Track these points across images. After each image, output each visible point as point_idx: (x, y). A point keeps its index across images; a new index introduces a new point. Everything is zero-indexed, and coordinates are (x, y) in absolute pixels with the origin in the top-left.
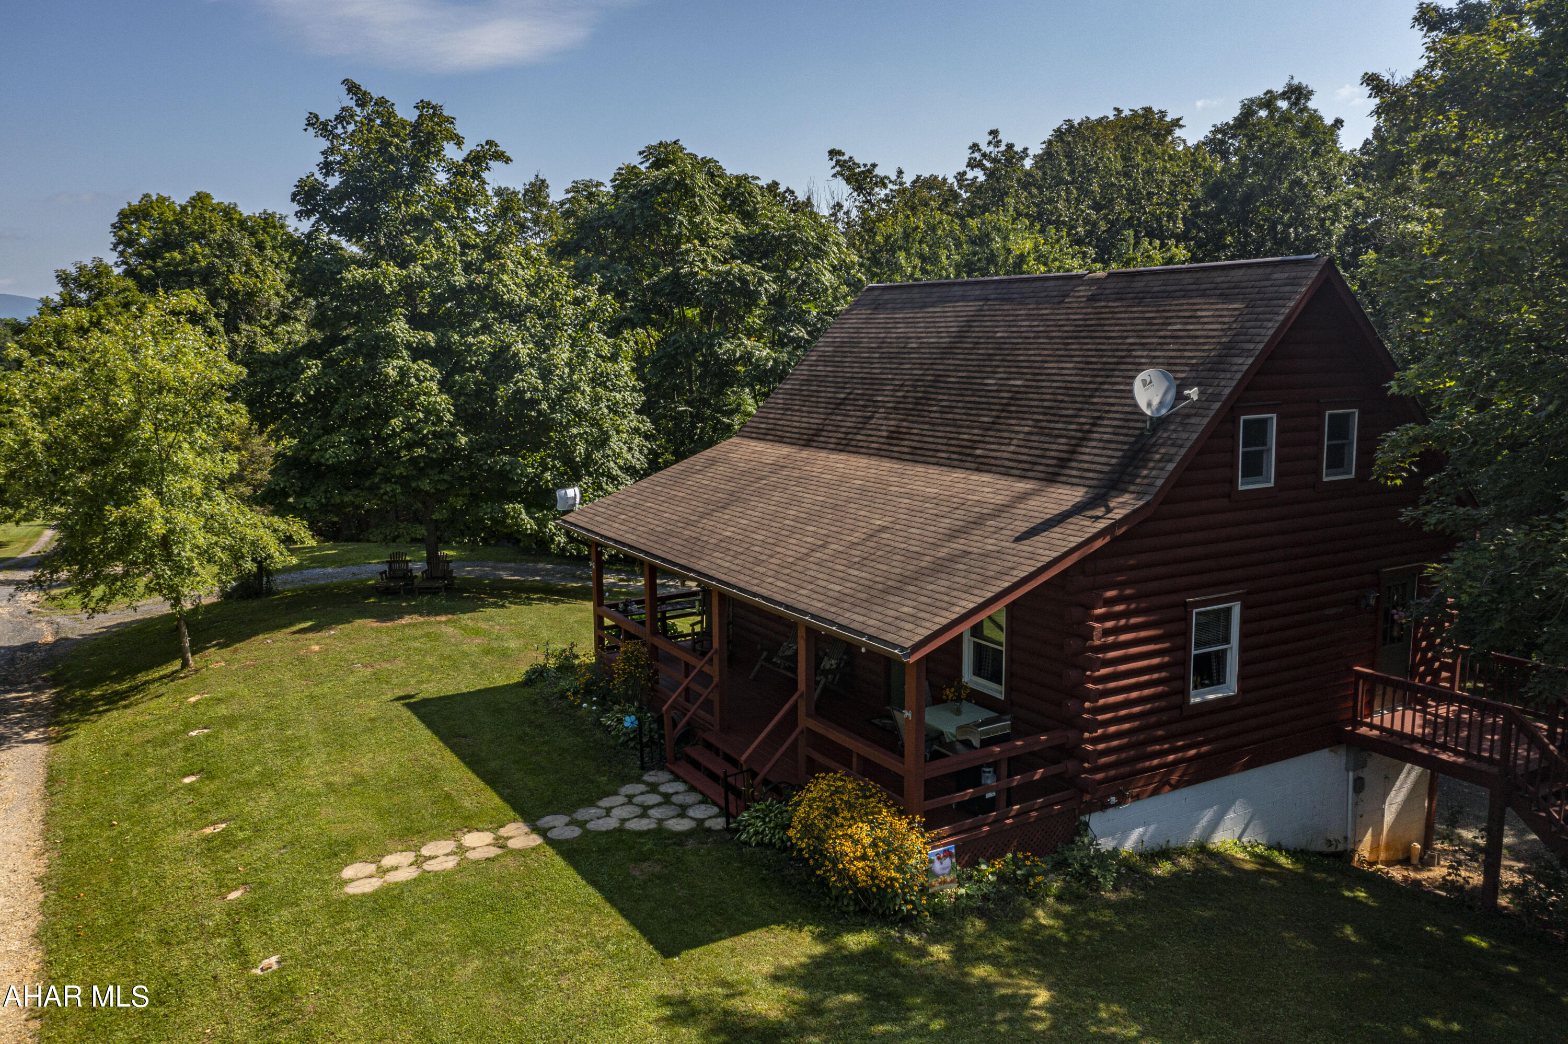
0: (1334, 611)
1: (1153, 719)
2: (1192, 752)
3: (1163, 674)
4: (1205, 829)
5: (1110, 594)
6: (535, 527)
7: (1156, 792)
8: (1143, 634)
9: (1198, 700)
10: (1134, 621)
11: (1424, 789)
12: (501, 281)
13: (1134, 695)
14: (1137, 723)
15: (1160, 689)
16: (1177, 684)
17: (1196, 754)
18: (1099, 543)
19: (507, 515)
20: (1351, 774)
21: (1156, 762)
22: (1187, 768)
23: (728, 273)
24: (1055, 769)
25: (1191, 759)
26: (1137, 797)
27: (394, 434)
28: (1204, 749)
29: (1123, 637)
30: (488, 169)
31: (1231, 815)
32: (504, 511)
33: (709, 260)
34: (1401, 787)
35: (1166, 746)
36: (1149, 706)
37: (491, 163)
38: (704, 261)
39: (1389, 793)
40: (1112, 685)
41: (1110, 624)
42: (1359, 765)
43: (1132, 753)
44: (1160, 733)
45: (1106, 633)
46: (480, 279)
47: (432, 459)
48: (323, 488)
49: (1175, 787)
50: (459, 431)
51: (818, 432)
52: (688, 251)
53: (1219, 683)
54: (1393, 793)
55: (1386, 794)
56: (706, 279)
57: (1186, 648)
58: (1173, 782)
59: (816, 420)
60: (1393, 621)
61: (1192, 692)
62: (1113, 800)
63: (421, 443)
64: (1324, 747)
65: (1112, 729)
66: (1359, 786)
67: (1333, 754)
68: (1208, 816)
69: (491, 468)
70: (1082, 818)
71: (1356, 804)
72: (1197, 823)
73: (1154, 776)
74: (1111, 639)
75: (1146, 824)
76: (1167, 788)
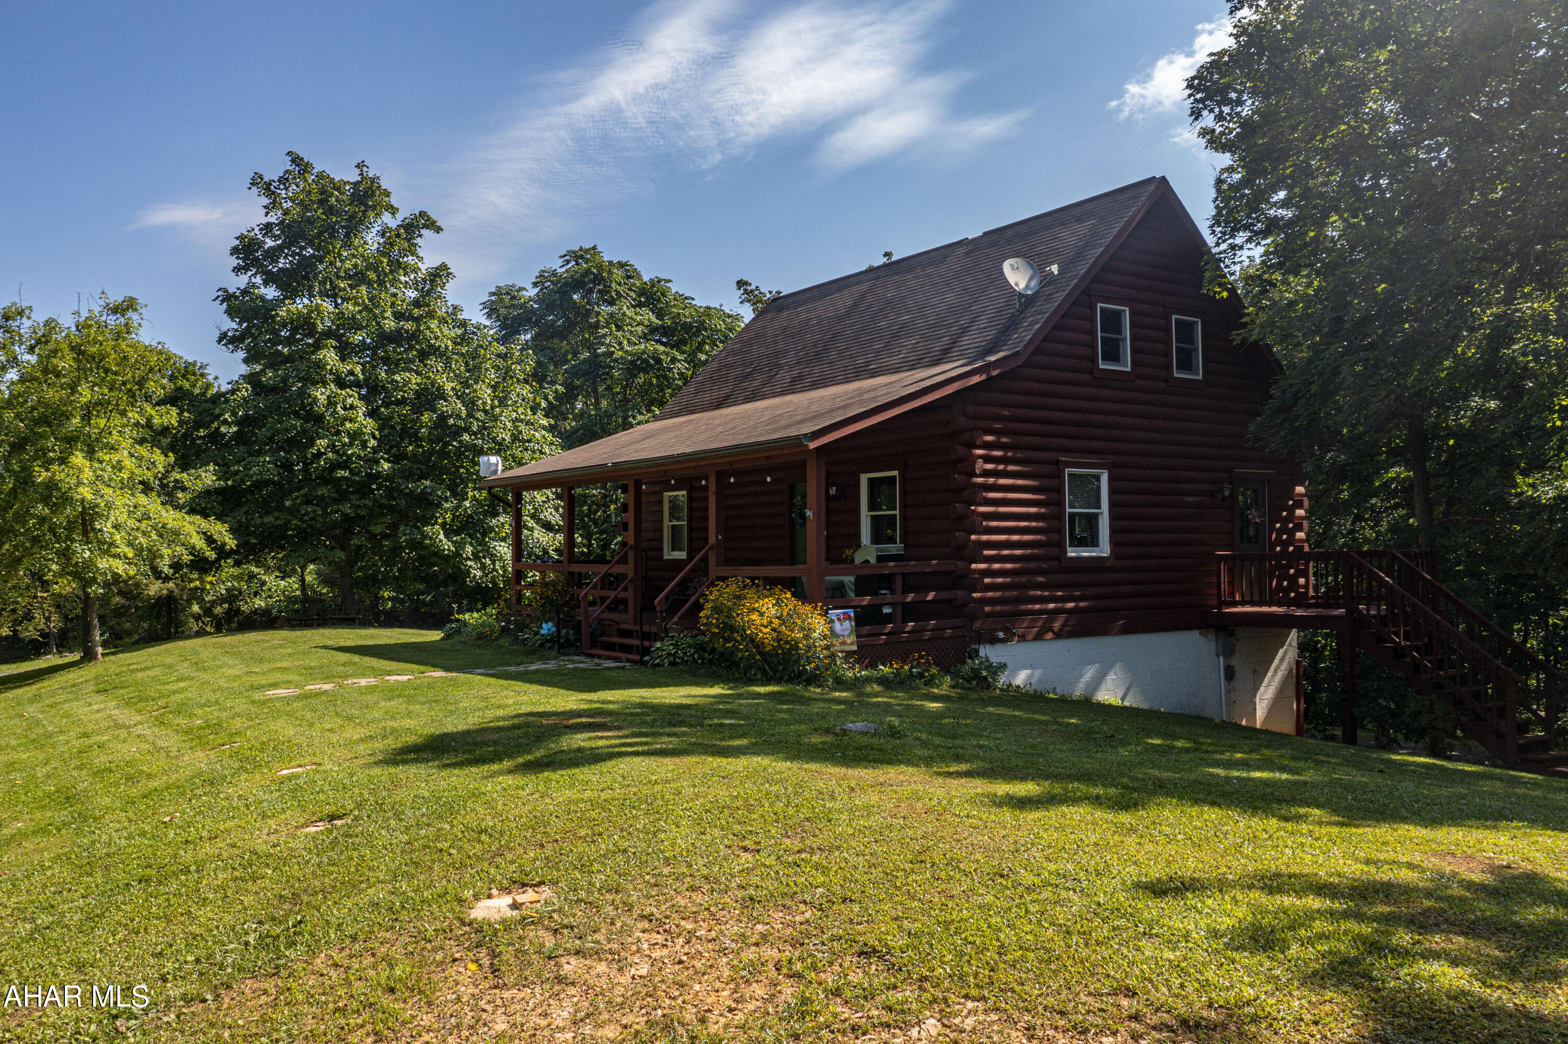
0: (1192, 499)
1: (1033, 565)
2: (1071, 605)
3: (1041, 524)
4: (1088, 685)
5: (989, 438)
6: (453, 549)
7: (1038, 637)
8: (1020, 482)
9: (1073, 554)
10: (1011, 468)
11: (1292, 691)
12: (429, 328)
13: (1015, 538)
14: (1018, 566)
15: (1039, 537)
16: (1055, 537)
17: (1075, 607)
18: (976, 379)
19: (425, 537)
20: (1221, 658)
21: (1037, 607)
22: (1067, 620)
23: (644, 352)
24: (947, 595)
25: (1069, 612)
26: (1023, 638)
27: (320, 454)
28: (1082, 604)
29: (1003, 481)
30: (420, 236)
31: (1111, 677)
32: (422, 533)
33: (625, 342)
34: (1268, 685)
35: (1046, 593)
36: (1029, 551)
37: (423, 231)
38: (620, 343)
39: (1258, 689)
40: (994, 524)
41: (989, 466)
42: (1228, 652)
43: (1015, 593)
44: (1041, 579)
45: (986, 473)
46: (409, 326)
47: (354, 482)
48: (243, 510)
49: (1058, 636)
50: (382, 458)
51: (727, 397)
52: (604, 336)
53: (1093, 546)
54: (1262, 689)
55: (1256, 689)
56: (622, 357)
57: (1060, 504)
58: (1055, 629)
59: (726, 391)
60: (1248, 521)
61: (1069, 549)
62: (1001, 635)
63: (344, 466)
64: (1195, 628)
65: (996, 566)
66: (1230, 674)
67: (1203, 638)
68: (1089, 673)
69: (412, 492)
70: (973, 646)
71: (1228, 692)
72: (1081, 677)
73: (1036, 620)
74: (991, 480)
75: (1032, 667)
76: (1050, 635)
